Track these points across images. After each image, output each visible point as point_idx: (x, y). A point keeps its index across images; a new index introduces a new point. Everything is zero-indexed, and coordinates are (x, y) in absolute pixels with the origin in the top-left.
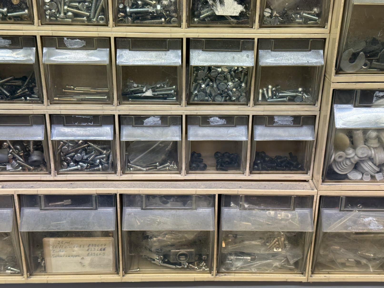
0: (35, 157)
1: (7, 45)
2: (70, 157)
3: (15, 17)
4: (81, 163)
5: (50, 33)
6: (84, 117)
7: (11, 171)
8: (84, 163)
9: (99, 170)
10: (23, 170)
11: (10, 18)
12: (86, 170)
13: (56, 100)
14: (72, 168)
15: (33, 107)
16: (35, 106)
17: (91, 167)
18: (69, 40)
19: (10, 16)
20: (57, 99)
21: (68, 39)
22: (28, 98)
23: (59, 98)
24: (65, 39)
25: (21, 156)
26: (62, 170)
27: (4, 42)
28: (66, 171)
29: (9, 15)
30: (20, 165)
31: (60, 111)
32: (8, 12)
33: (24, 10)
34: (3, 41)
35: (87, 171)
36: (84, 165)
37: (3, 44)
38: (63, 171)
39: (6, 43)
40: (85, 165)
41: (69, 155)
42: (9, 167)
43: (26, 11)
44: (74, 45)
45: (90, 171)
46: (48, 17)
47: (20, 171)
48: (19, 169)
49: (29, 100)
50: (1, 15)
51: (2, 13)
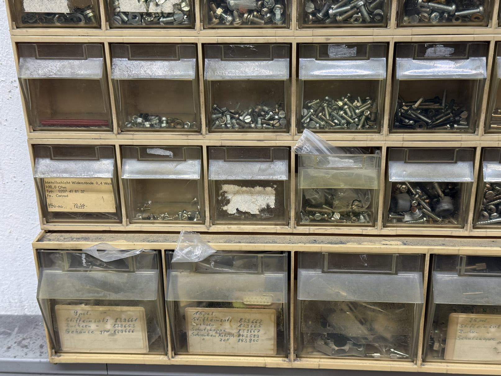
0: (446, 205)
1: (448, 54)
2: (493, 205)
3: (464, 17)
7: (412, 223)
10: (428, 221)
11: (457, 19)
13: (494, 128)
14: (493, 220)
15: (461, 138)
16: (464, 136)
19: (458, 15)
20: (495, 126)
22: (456, 126)
23: (498, 125)
25: (426, 203)
26: (479, 223)
27: (445, 51)
28: (486, 224)
29: (456, 14)
30: (424, 215)
31: (498, 144)
32: (457, 10)
33: (478, 7)
34: (443, 49)
37: (442, 54)
38: (481, 224)
39: (446, 53)
41: (494, 202)
42: (407, 218)
43: (481, 8)
47: (423, 223)
48: (423, 220)
49: (457, 128)
50: (446, 15)
51: (449, 12)
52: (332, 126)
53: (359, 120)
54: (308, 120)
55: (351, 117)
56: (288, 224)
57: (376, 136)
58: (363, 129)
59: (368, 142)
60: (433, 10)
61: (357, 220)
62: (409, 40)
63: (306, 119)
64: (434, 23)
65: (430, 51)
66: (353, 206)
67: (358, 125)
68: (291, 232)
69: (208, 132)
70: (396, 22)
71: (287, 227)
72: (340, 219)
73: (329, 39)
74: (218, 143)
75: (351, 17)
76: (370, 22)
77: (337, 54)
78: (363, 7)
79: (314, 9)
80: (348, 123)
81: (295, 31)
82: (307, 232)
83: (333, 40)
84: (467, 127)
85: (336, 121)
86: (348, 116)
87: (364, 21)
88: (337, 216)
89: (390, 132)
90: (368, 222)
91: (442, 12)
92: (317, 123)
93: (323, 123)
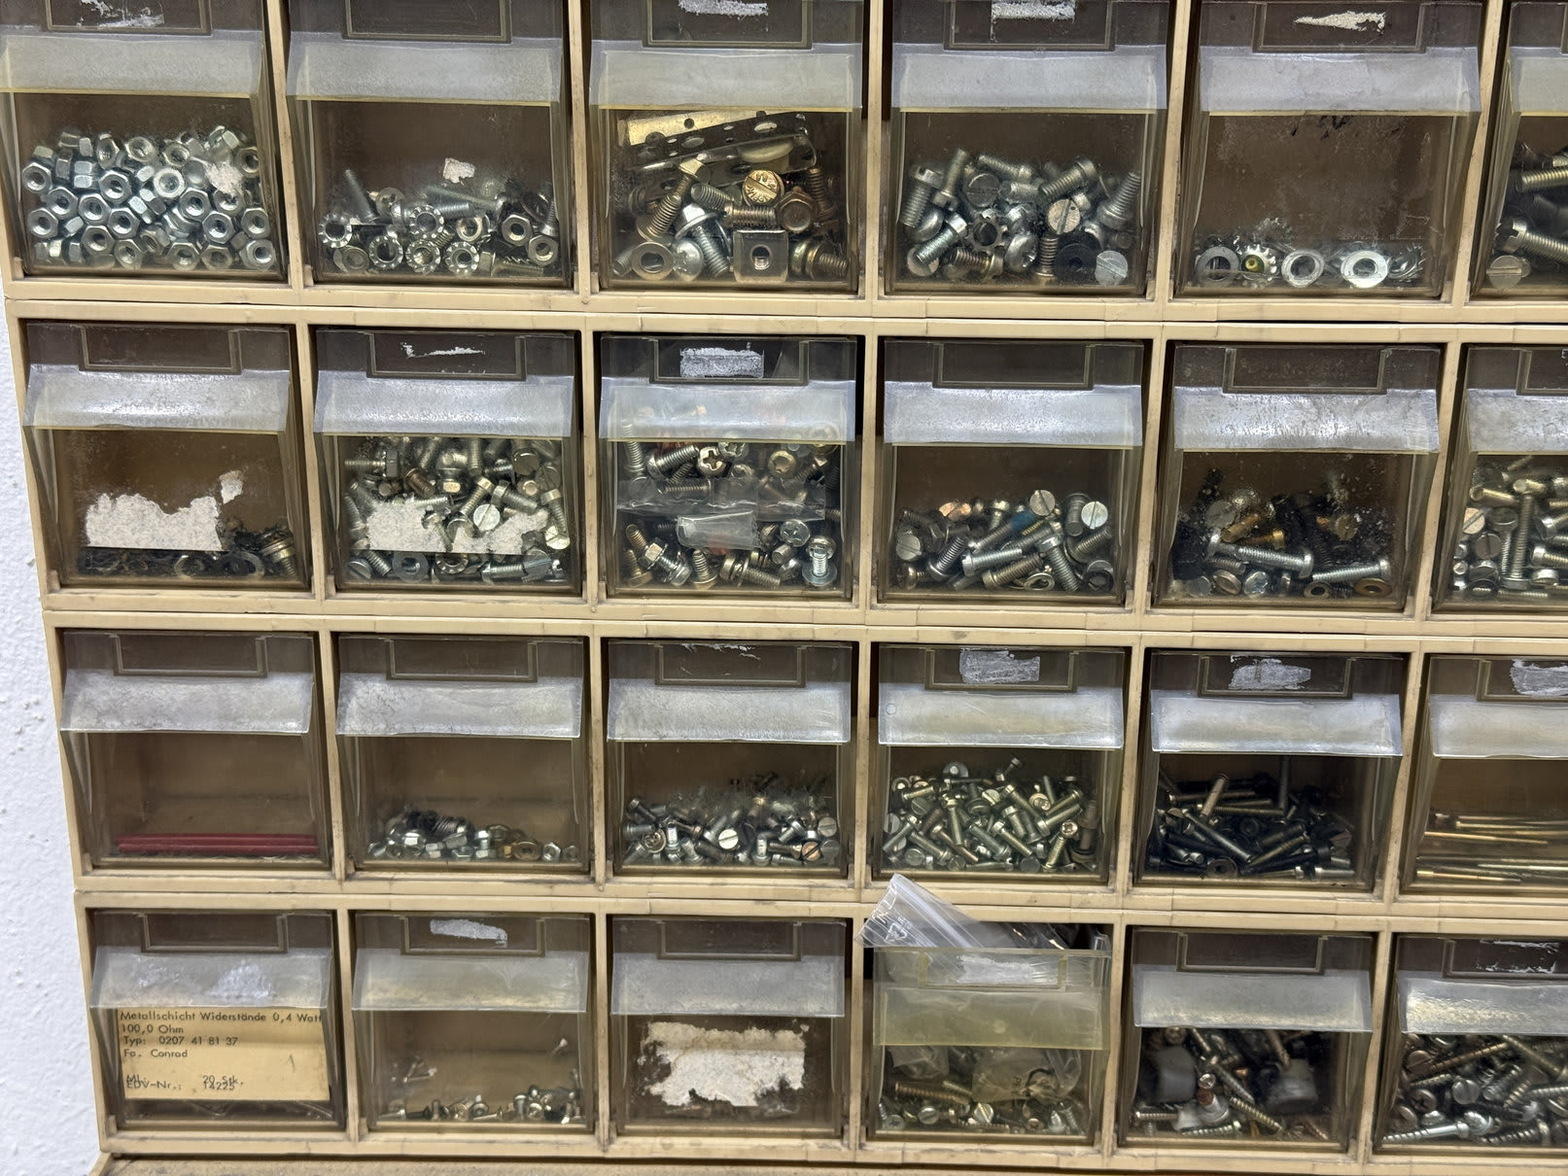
0: (1296, 1087)
1: (1293, 684)
2: (1428, 1088)
3: (1337, 585)
4: (1471, 1114)
5: (1465, 645)
6: (1523, 945)
7: (1199, 1136)
8: (1485, 1113)
9: (1536, 1141)
10: (1245, 1131)
11: (1318, 589)
12: (1484, 1140)
13: (1426, 879)
14: (1431, 1131)
15: (1337, 906)
16: (1345, 901)
17: (1504, 1131)
18: (1532, 667)
19: (1320, 581)
20: (1430, 873)
21: (1527, 663)
22: (1319, 870)
23: (1436, 871)
24: (1518, 664)
25: (1239, 1079)
26: (1390, 1137)
27: (1286, 674)
28: (1409, 1142)
29: (1316, 576)
30: (1235, 1113)
31: (1439, 924)
32: (1318, 567)
33: (1375, 561)
34: (1281, 670)
35: (1490, 1144)
36: (1483, 1120)
37: (1277, 682)
38: (1396, 1142)
39: (1290, 680)
40: (1485, 1123)
41: (1430, 1080)
42: (1186, 1119)
43: (1384, 564)
44: (1547, 686)
45: (1502, 1144)
46: (1461, 584)
47: (1232, 1135)
48: (1230, 1127)
49: (1324, 877)
50: (1286, 577)
51: (1294, 573)
52: (969, 861)
53: (1049, 847)
54: (903, 844)
55: (1025, 839)
56: (841, 1135)
57: (1096, 894)
58: (1059, 871)
59: (1073, 911)
60: (1252, 566)
61: (1042, 1125)
62: (1186, 645)
63: (896, 843)
64: (1253, 598)
65: (1243, 675)
66: (1031, 1088)
67: (1043, 862)
68: (849, 1158)
69: (611, 875)
70: (1149, 594)
71: (837, 1143)
72: (994, 1121)
73: (963, 635)
74: (640, 907)
75: (1025, 575)
76: (1079, 591)
77: (984, 674)
78: (1056, 552)
79: (920, 553)
80: (1016, 855)
81: (868, 611)
82: (898, 1161)
83: (975, 636)
84: (1352, 872)
85: (982, 849)
86: (1016, 836)
87: (1060, 586)
88: (985, 1113)
89: (1136, 881)
90: (1075, 1132)
91: (1275, 571)
92: (927, 853)
93: (944, 854)
